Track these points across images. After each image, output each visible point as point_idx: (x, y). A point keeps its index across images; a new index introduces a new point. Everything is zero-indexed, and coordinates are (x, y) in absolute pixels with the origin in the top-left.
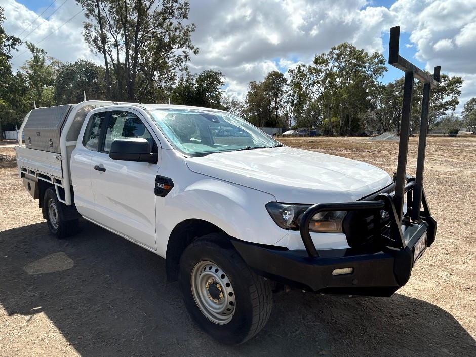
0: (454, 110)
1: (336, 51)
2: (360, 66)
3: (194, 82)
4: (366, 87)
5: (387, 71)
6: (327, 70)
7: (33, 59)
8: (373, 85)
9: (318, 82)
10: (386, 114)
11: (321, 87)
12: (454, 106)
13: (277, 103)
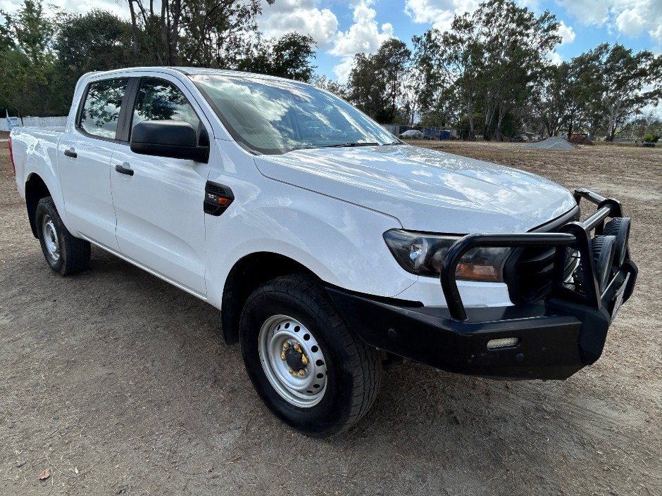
0: (656, 105)
1: (487, 10)
2: (521, 34)
3: (271, 51)
4: (528, 67)
5: (560, 42)
6: (470, 38)
7: (26, 7)
8: (538, 65)
9: (456, 58)
10: (553, 110)
11: (460, 65)
12: (657, 99)
13: (394, 88)
